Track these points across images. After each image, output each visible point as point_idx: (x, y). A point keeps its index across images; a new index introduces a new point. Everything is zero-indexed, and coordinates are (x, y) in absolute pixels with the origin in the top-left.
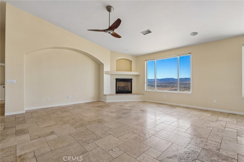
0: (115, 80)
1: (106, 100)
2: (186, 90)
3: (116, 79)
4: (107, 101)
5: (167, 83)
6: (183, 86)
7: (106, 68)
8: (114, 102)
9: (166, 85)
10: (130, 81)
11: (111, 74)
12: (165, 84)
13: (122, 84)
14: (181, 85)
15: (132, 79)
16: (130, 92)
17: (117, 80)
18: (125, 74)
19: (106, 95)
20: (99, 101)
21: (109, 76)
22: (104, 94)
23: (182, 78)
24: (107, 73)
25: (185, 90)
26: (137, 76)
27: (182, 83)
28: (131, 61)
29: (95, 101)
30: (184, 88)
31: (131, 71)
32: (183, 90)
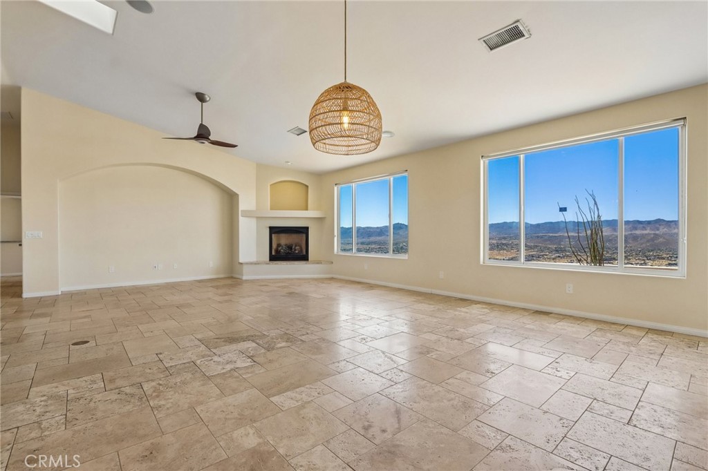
0: (268, 229)
1: (242, 275)
2: (564, 257)
3: (271, 228)
4: (244, 278)
5: (505, 238)
6: (554, 247)
7: (246, 202)
8: (258, 280)
9: (503, 244)
10: (304, 231)
11: (257, 218)
12: (500, 239)
13: (284, 240)
14: (549, 242)
15: (308, 228)
16: (304, 257)
17: (273, 230)
18: (291, 217)
19: (242, 264)
20: (232, 277)
21: (253, 222)
22: (240, 261)
23: (551, 223)
24: (248, 214)
25: (559, 257)
26: (320, 220)
27: (552, 236)
28: (307, 186)
29: (222, 276)
30: (557, 251)
31: (306, 209)
32: (553, 259)
